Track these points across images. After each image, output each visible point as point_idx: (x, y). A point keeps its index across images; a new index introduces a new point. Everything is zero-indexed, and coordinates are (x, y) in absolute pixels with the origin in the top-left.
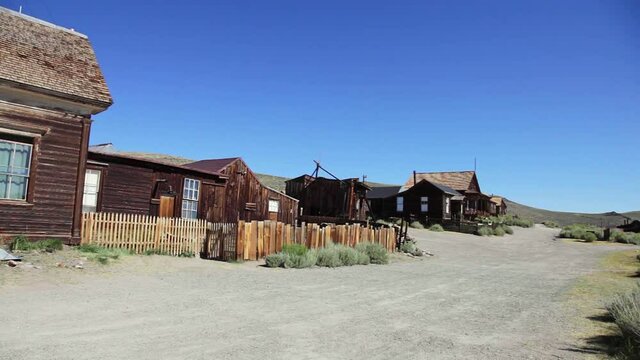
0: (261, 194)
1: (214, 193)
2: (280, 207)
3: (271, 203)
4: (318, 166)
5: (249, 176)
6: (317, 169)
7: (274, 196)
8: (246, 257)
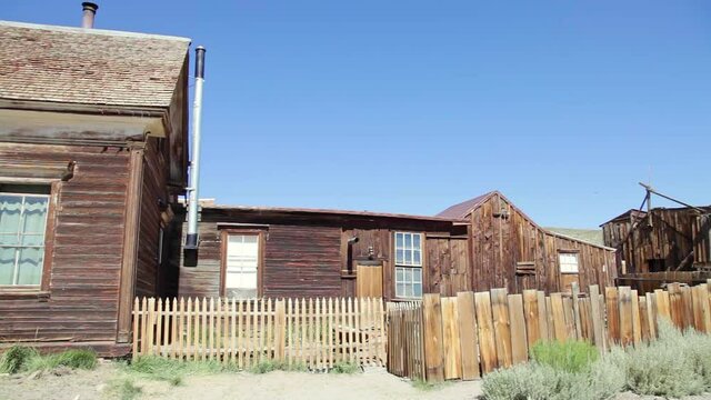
0: (541, 244)
1: (448, 251)
2: (582, 262)
3: (563, 259)
4: (648, 192)
5: (515, 220)
6: (648, 197)
7: (569, 245)
8: (453, 372)
